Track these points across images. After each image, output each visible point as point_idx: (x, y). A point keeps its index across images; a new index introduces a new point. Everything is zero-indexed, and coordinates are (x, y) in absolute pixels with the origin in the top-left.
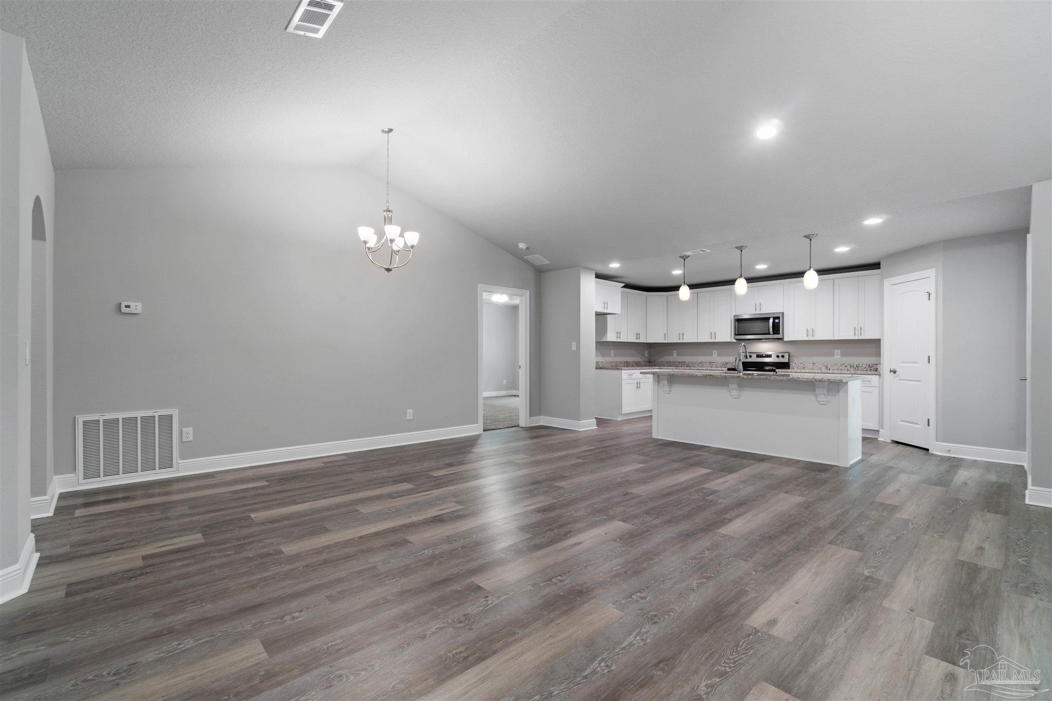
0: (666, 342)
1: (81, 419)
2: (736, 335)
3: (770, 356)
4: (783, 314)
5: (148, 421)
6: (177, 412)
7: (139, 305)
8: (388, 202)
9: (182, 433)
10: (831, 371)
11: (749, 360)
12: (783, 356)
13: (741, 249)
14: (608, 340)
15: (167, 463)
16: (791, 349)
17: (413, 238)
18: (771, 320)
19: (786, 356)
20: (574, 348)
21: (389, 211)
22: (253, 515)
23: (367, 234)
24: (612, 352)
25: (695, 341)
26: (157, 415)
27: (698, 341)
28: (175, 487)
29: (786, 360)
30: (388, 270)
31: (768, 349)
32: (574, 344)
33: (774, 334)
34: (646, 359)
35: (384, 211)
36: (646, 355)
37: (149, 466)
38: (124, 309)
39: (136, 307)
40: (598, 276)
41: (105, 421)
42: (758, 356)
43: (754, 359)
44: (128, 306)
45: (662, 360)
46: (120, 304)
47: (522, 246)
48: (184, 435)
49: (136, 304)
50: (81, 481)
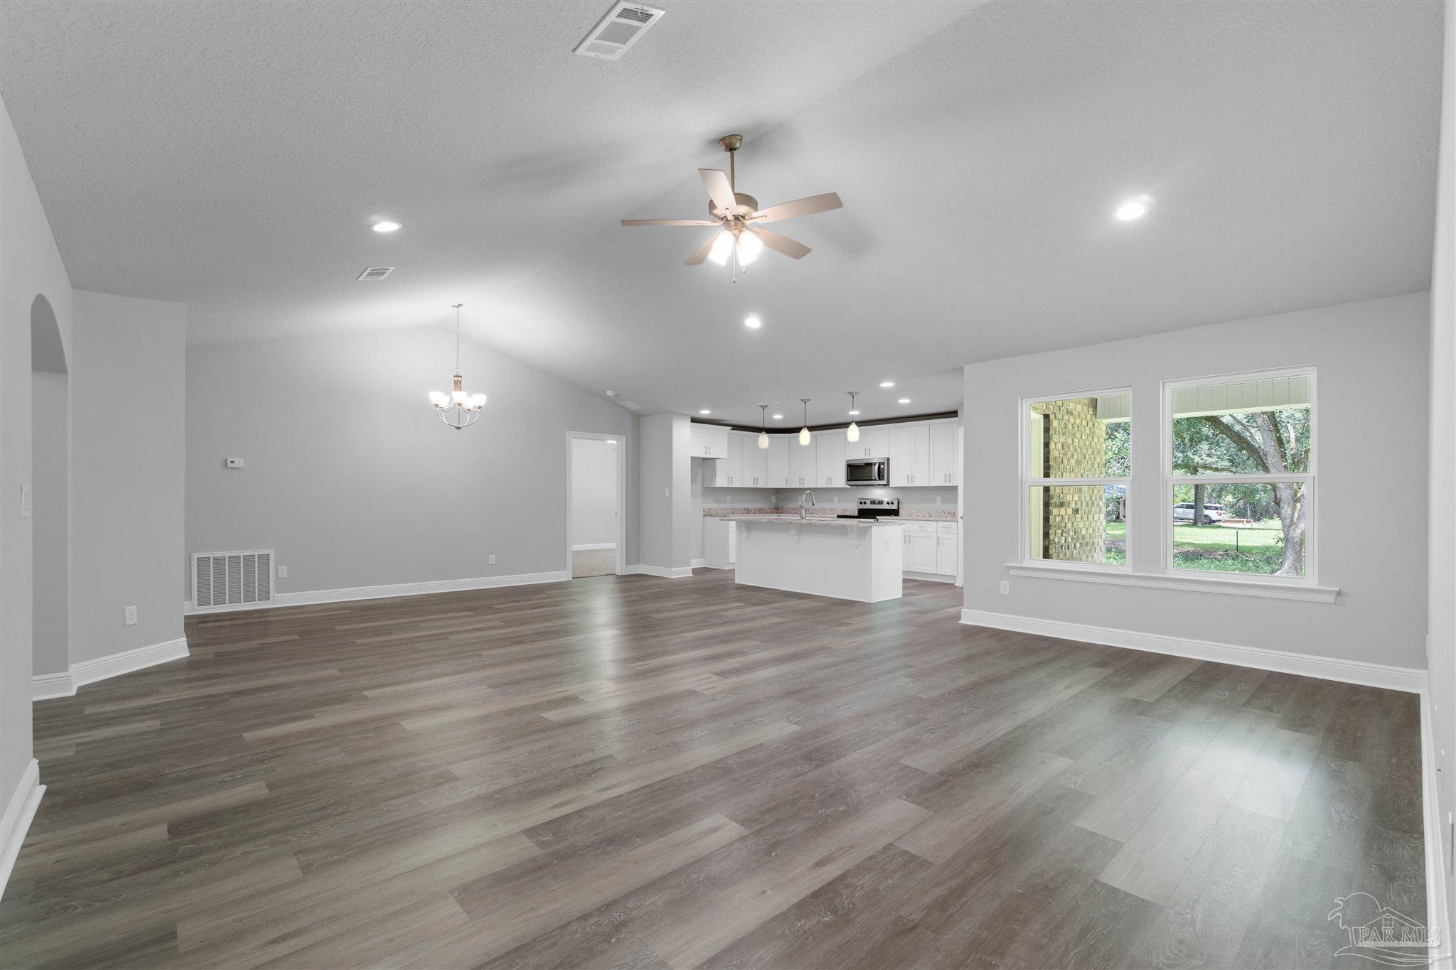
0: (788, 487)
1: (195, 556)
2: (848, 480)
3: (881, 502)
4: (888, 459)
5: (249, 559)
6: (273, 552)
7: (242, 460)
8: (458, 368)
9: (277, 571)
10: (933, 518)
11: (864, 507)
12: (892, 503)
13: (805, 401)
14: (717, 486)
15: (265, 596)
16: (901, 496)
17: (480, 399)
18: (877, 465)
19: (896, 503)
20: (667, 495)
21: (459, 377)
22: (337, 627)
23: (439, 398)
24: (729, 497)
25: (815, 487)
26: (256, 554)
27: (817, 487)
28: (272, 613)
29: (894, 507)
30: (458, 428)
31: (879, 495)
32: (667, 490)
33: (880, 480)
34: (773, 506)
35: (455, 376)
36: (774, 501)
37: (250, 598)
38: (229, 464)
39: (239, 462)
40: (694, 420)
41: (214, 558)
42: (873, 502)
43: (869, 506)
44: (232, 462)
45: (788, 506)
46: (226, 460)
47: (610, 393)
48: (279, 573)
49: (239, 459)
50: (196, 607)
